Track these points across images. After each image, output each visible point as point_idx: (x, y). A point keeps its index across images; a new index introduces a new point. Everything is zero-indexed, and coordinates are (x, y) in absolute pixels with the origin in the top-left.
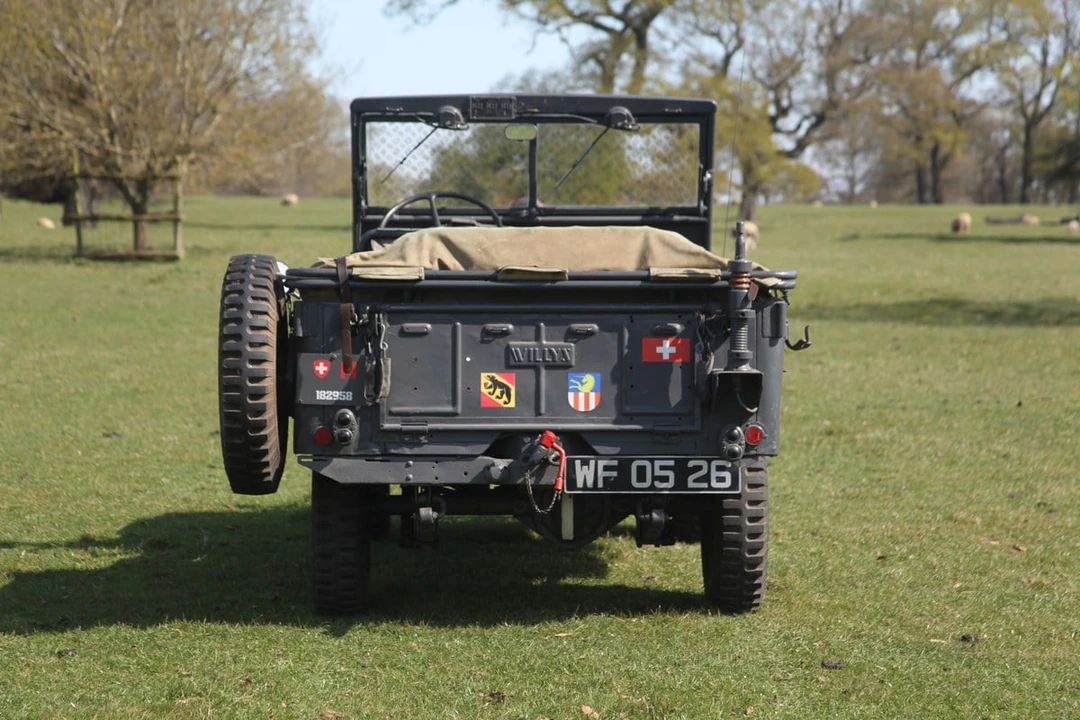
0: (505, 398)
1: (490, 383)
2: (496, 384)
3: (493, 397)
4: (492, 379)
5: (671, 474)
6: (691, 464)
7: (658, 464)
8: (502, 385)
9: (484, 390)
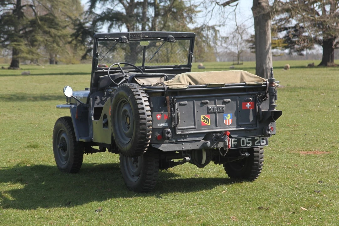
0: (208, 123)
1: (204, 118)
2: (205, 118)
3: (205, 122)
4: (204, 117)
5: (251, 142)
6: (256, 138)
7: (247, 139)
8: (207, 119)
9: (202, 121)
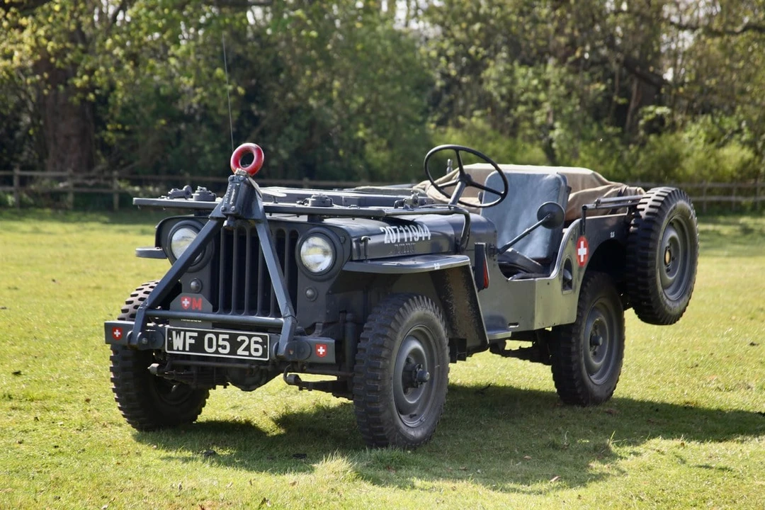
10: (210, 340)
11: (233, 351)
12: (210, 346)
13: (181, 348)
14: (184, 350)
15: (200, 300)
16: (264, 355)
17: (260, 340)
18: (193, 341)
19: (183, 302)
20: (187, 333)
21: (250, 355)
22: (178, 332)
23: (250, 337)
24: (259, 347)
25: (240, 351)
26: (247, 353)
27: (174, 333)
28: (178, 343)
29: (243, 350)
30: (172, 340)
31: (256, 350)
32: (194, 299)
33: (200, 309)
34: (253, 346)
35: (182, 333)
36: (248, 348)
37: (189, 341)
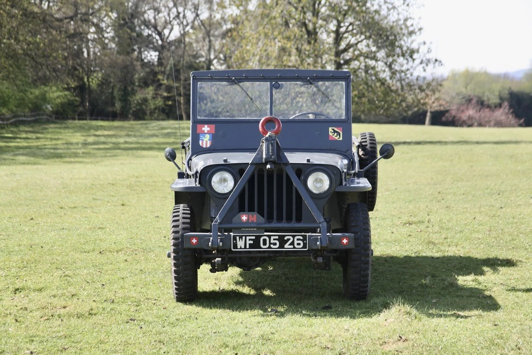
10: (265, 241)
11: (281, 246)
12: (265, 244)
13: (243, 247)
14: (245, 247)
15: (255, 216)
16: (304, 247)
17: (301, 238)
18: (252, 242)
19: (243, 218)
20: (247, 237)
21: (295, 248)
22: (241, 237)
23: (294, 236)
24: (301, 242)
25: (286, 246)
26: (292, 247)
27: (238, 238)
28: (240, 244)
29: (289, 245)
30: (236, 242)
31: (299, 244)
32: (250, 216)
33: (255, 221)
34: (296, 242)
35: (244, 238)
36: (292, 244)
37: (248, 242)
